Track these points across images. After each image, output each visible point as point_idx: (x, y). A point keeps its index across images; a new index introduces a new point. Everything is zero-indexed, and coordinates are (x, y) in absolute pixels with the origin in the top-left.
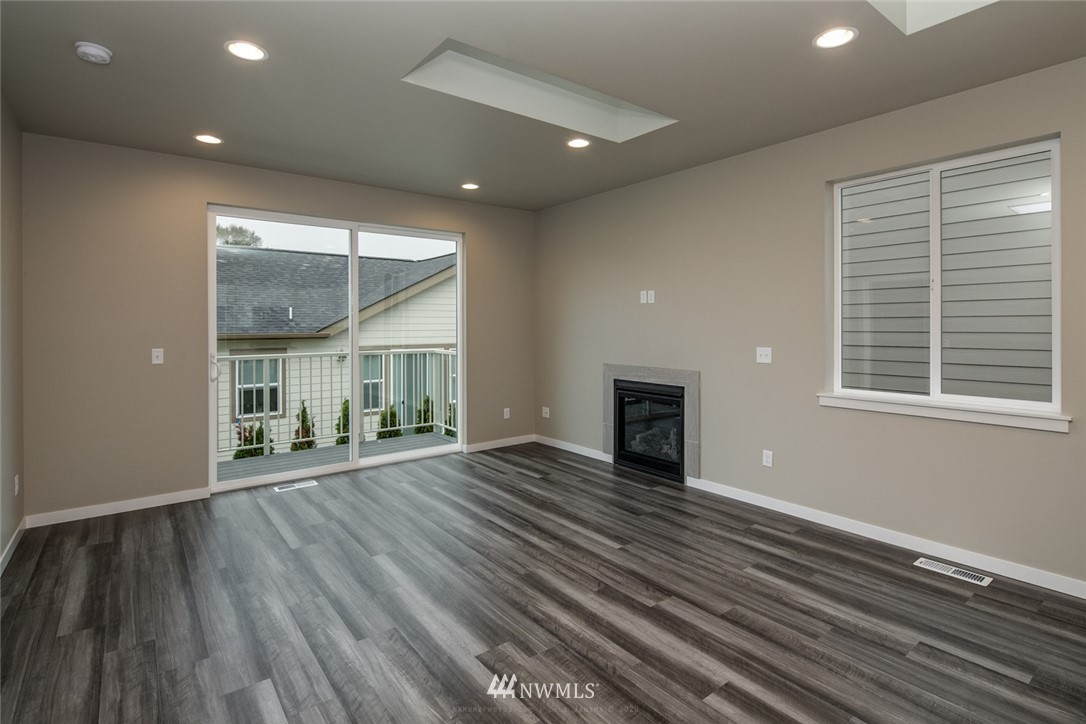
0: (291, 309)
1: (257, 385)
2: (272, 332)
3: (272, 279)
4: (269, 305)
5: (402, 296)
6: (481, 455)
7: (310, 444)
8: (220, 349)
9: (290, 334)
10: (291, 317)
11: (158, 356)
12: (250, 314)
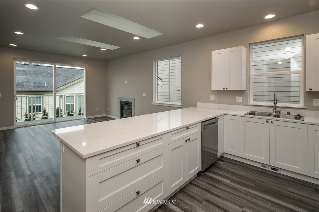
0: (45, 83)
2: (39, 89)
3: (40, 74)
4: (39, 82)
5: (76, 82)
6: (90, 119)
9: (45, 90)
10: (45, 85)
12: (32, 85)
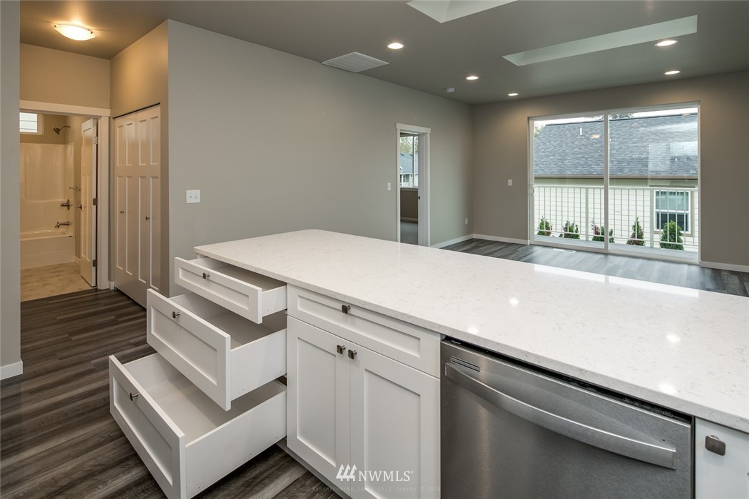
11: (510, 183)
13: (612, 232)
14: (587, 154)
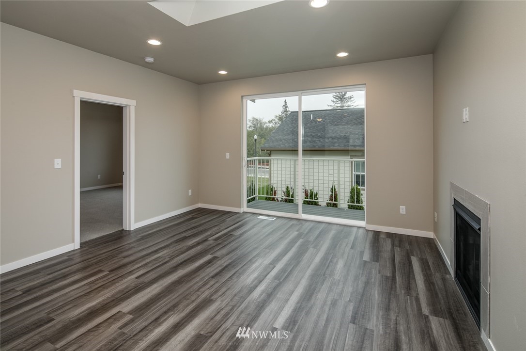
1: (362, 173)
7: (335, 205)
8: (304, 154)
11: (228, 156)
13: (317, 194)
14: (314, 133)
